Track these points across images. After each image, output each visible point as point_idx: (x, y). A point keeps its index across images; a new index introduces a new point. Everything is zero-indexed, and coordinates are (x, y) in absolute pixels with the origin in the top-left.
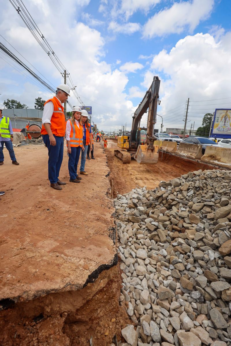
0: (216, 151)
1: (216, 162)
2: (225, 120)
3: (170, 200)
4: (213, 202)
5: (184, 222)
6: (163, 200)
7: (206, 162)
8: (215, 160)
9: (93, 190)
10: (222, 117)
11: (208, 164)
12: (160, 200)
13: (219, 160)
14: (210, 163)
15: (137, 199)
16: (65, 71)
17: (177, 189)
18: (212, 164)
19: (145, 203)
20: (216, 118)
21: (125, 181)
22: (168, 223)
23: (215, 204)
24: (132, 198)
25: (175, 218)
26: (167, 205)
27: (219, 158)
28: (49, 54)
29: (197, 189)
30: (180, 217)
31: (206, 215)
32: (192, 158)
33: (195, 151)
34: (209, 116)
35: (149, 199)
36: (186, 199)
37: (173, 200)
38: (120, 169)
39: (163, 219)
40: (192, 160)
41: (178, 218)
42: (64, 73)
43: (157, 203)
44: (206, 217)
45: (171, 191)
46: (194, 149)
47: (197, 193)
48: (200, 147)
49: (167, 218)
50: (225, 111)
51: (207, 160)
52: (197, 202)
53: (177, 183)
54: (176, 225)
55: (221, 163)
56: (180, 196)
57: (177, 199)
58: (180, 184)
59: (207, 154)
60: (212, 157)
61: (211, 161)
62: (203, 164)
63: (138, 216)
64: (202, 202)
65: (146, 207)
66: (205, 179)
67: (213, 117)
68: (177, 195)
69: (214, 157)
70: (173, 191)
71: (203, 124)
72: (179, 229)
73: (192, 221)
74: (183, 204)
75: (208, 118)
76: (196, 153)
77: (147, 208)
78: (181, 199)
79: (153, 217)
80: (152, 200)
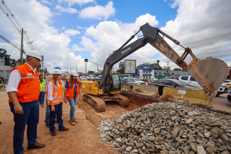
0: (139, 87)
1: (141, 93)
2: (130, 66)
3: (137, 129)
4: (164, 126)
5: (155, 144)
6: (132, 129)
7: (135, 94)
8: (140, 92)
9: (89, 138)
10: (129, 64)
11: (137, 95)
12: (130, 130)
13: (142, 92)
14: (137, 94)
15: (110, 131)
16: (22, 29)
17: (139, 120)
18: (139, 95)
19: (119, 134)
20: (126, 65)
21: (90, 115)
22: (144, 148)
23: (167, 127)
24: (105, 131)
25: (148, 143)
26: (135, 133)
27: (142, 91)
28: (8, 15)
29: (151, 118)
30: (150, 141)
31: (165, 136)
32: (126, 92)
33: (127, 87)
34: (122, 64)
35: (121, 130)
36: (147, 126)
37: (139, 128)
38: (80, 105)
39: (140, 146)
40: (126, 93)
41: (150, 142)
42: (21, 31)
43: (129, 133)
44: (166, 137)
45: (135, 122)
46: (126, 86)
47: (153, 121)
48: (129, 85)
49: (143, 144)
50: (130, 61)
51: (135, 92)
52: (156, 128)
53: (137, 115)
54: (150, 148)
55: (144, 94)
56: (142, 124)
57: (142, 128)
58: (140, 116)
59: (135, 89)
60: (138, 90)
61: (138, 93)
62: (133, 95)
63: (119, 147)
64: (158, 126)
65: (120, 137)
66: (153, 110)
67: (124, 64)
68: (140, 124)
69: (139, 90)
70: (137, 122)
71: (119, 68)
72: (154, 151)
73: (160, 143)
74: (146, 130)
75: (121, 65)
76: (127, 88)
77: (122, 138)
78: (144, 127)
79: (131, 145)
80: (124, 131)
